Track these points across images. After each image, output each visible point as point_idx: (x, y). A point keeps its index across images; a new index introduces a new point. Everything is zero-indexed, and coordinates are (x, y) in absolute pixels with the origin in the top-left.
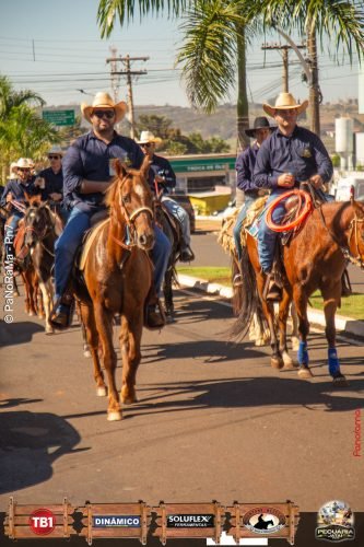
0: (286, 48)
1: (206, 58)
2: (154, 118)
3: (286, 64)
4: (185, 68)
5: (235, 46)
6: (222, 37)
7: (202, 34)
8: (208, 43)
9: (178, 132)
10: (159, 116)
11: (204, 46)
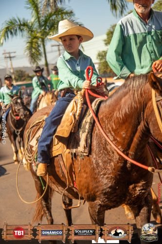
0: (58, 45)
1: (34, 50)
2: (20, 71)
3: (59, 50)
4: (27, 54)
5: (42, 46)
6: (38, 43)
7: (31, 43)
8: (34, 46)
9: (28, 75)
10: (21, 70)
11: (32, 47)
